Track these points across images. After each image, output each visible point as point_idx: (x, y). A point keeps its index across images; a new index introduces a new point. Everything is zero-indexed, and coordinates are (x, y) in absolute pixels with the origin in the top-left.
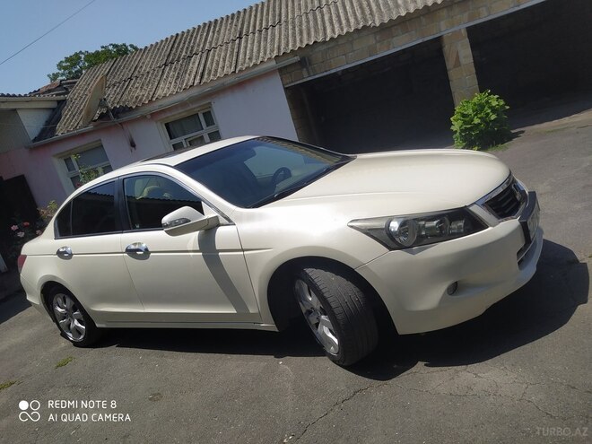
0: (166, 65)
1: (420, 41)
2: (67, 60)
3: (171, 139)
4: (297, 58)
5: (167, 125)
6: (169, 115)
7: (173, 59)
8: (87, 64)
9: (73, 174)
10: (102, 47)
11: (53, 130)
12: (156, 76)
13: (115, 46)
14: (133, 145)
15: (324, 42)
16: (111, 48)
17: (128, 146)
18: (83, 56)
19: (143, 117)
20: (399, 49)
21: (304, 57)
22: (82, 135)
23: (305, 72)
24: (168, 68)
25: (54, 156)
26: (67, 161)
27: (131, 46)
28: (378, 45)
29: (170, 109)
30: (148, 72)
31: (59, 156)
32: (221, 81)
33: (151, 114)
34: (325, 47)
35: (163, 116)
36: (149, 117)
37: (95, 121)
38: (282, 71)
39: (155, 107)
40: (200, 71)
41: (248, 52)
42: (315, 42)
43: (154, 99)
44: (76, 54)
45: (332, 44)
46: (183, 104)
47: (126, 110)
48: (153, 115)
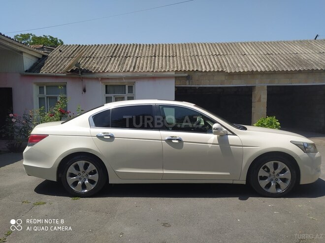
0: (112, 57)
1: (245, 85)
2: (22, 35)
3: (106, 93)
4: (186, 75)
5: (106, 86)
6: (110, 81)
7: (116, 55)
8: (32, 41)
9: (41, 96)
10: (44, 36)
11: (39, 70)
12: (106, 60)
13: (51, 37)
14: (84, 91)
15: (202, 72)
16: (49, 37)
17: (81, 90)
18: (31, 37)
19: (97, 79)
20: (235, 86)
21: (190, 75)
22: (57, 77)
23: (187, 82)
24: (113, 59)
25: (35, 83)
26: (41, 88)
27: (60, 40)
28: (226, 81)
29: (112, 79)
30: (101, 57)
31: (37, 84)
32: (145, 73)
33: (102, 78)
34: (201, 74)
35: (108, 81)
36: (100, 79)
37: (68, 72)
38: (176, 78)
39: (105, 75)
40: (133, 65)
41: (160, 64)
42: (197, 70)
43: (106, 71)
44: (28, 34)
45: (205, 74)
46: (120, 78)
47: (88, 72)
48: (103, 79)
